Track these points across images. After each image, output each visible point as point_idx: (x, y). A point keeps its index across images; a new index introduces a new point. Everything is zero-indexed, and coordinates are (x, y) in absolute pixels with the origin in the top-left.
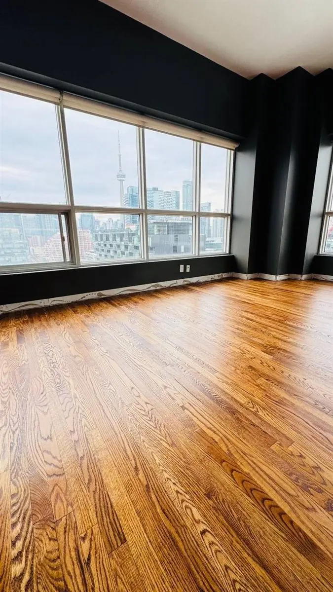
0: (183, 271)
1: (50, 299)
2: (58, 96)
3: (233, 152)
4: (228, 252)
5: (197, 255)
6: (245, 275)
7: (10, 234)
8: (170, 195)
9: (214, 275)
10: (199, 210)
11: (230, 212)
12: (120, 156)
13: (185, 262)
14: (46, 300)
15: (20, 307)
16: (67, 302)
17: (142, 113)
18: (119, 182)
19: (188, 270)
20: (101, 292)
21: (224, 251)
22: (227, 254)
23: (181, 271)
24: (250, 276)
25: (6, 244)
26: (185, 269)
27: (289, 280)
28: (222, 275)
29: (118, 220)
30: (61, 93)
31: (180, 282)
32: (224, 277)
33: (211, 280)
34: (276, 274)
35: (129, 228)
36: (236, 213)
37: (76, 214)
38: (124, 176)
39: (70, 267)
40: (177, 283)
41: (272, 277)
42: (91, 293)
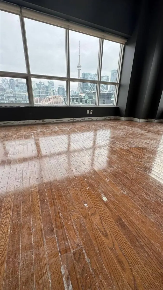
0: (88, 113)
1: (18, 121)
2: (19, 10)
3: (123, 45)
4: (116, 105)
5: (97, 105)
6: (123, 118)
7: (25, 96)
8: (104, 78)
9: (106, 117)
10: (100, 80)
11: (119, 82)
12: (79, 55)
13: (90, 108)
14: (16, 122)
15: (4, 124)
16: (26, 124)
17: (68, 20)
18: (78, 70)
19: (91, 113)
20: (44, 120)
21: (114, 104)
22: (116, 106)
23: (87, 113)
24: (125, 118)
25: (23, 101)
26: (90, 112)
27: (148, 122)
28: (111, 117)
29: (76, 91)
30: (20, 8)
31: (87, 119)
32: (112, 118)
33: (104, 119)
34: (140, 118)
35: (81, 95)
36: (122, 82)
37: (32, 78)
38: (80, 67)
39: (28, 106)
40: (85, 119)
41: (138, 120)
42: (39, 120)
